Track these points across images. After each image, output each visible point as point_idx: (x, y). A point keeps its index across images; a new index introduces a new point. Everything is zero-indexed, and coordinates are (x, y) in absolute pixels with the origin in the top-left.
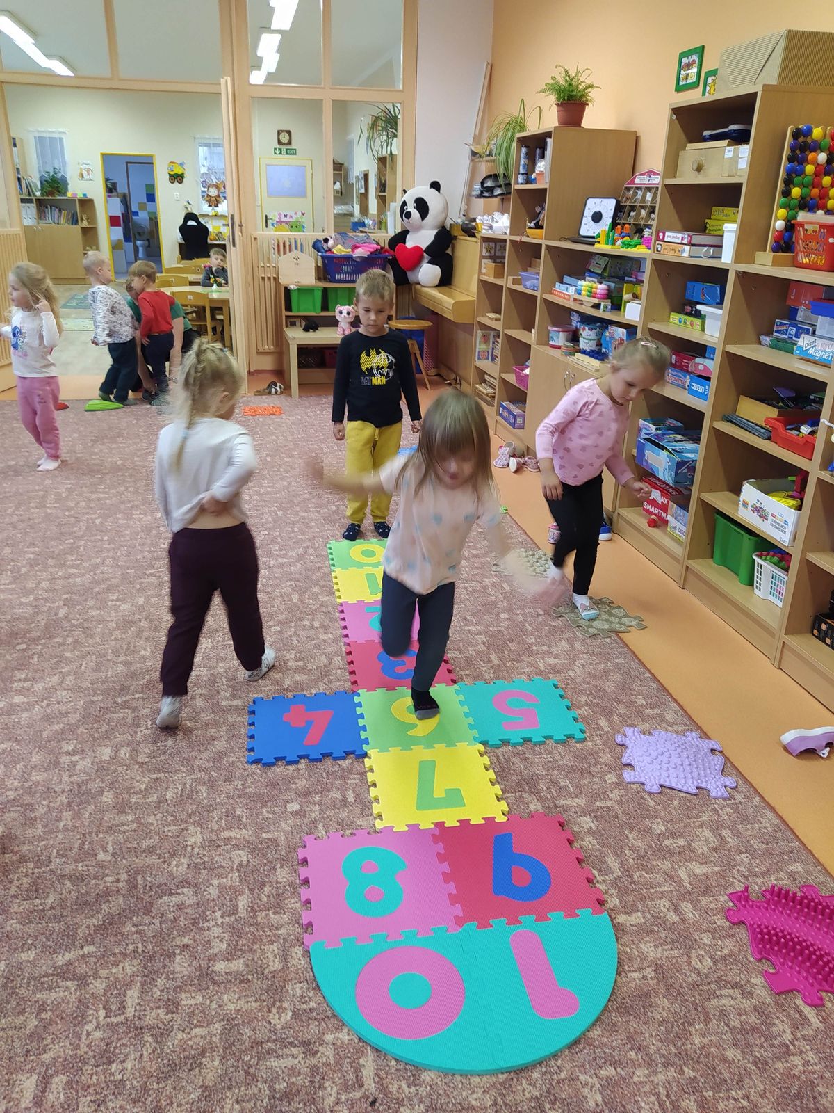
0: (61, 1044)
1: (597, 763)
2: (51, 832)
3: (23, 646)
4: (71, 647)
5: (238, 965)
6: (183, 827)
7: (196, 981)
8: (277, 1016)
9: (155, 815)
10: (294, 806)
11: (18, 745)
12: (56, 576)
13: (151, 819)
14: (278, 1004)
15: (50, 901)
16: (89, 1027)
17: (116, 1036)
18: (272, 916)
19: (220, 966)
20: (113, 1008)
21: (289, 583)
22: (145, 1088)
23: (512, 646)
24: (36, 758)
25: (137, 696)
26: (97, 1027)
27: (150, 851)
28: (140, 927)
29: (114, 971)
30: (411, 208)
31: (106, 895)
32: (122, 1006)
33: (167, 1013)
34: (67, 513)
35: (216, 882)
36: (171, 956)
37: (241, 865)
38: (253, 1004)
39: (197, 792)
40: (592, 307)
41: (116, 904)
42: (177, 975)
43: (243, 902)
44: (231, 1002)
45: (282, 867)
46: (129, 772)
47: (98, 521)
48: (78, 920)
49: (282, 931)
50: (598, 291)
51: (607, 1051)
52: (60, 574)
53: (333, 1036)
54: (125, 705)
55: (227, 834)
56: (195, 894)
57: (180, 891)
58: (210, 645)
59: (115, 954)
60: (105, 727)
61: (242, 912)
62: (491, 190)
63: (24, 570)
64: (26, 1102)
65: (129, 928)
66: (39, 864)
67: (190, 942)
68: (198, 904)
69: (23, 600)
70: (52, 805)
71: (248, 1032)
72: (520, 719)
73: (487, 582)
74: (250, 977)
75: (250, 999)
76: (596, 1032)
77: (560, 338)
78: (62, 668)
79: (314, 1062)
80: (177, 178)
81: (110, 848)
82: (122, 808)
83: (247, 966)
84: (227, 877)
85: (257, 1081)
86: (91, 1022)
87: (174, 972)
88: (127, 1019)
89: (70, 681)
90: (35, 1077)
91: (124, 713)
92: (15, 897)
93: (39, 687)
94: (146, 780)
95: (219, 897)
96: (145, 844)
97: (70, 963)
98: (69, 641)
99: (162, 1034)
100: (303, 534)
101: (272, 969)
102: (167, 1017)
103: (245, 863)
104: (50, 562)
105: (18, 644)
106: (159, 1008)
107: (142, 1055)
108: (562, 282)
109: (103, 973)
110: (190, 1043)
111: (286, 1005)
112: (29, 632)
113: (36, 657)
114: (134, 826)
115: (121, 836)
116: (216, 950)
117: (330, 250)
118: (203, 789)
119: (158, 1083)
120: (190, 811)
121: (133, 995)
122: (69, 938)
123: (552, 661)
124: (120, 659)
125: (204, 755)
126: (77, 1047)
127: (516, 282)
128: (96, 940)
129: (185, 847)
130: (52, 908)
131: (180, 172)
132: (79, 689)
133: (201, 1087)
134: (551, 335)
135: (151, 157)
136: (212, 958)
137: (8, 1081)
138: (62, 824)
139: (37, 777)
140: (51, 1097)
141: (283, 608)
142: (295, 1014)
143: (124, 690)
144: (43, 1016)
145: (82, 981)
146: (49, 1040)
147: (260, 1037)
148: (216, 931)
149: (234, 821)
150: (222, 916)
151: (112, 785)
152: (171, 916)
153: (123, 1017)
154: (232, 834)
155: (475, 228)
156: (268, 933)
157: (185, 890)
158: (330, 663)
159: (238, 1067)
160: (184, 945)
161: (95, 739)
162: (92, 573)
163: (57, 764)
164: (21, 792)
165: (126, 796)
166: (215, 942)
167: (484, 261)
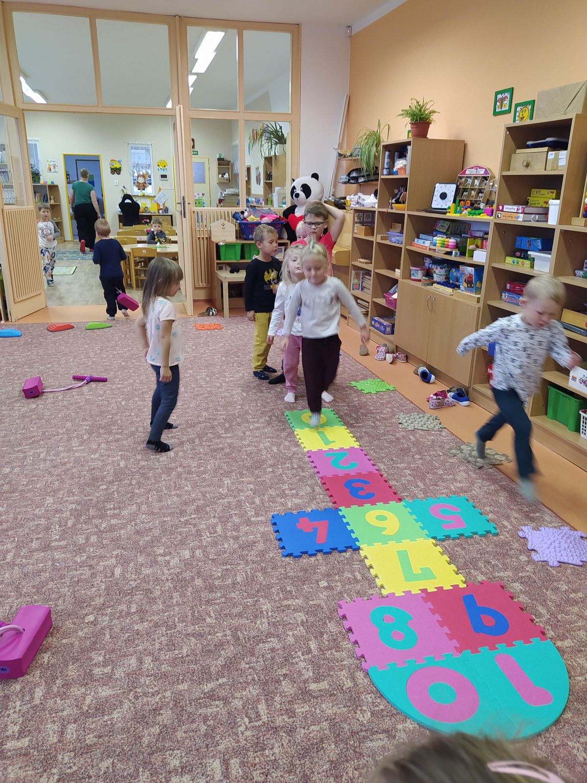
0: (227, 740)
1: (511, 549)
2: (169, 606)
3: (105, 487)
4: (137, 486)
5: (324, 685)
6: (255, 599)
7: (301, 697)
8: (361, 716)
9: (235, 592)
10: (324, 584)
11: (125, 551)
12: (109, 440)
13: (233, 595)
14: (360, 708)
15: (185, 651)
16: (242, 728)
17: (261, 734)
18: (336, 653)
19: (313, 686)
20: (253, 716)
21: (267, 440)
22: (292, 764)
23: (430, 476)
24: (141, 559)
25: (193, 516)
26: (247, 728)
27: (240, 615)
28: (252, 665)
29: (244, 693)
30: (299, 190)
31: (220, 645)
32: (258, 716)
33: (289, 718)
34: (100, 398)
35: (291, 633)
36: (278, 681)
37: (302, 622)
38: (343, 709)
39: (256, 577)
40: (445, 254)
41: (230, 651)
42: (287, 694)
43: (313, 645)
44: (328, 708)
45: (330, 622)
46: (206, 565)
47: (123, 403)
48: (208, 662)
49: (345, 662)
50: (450, 244)
51: (580, 726)
52: (111, 438)
53: (402, 726)
54: (187, 523)
55: (286, 602)
56: (279, 641)
57: (269, 640)
58: (229, 482)
59: (241, 683)
60: (179, 537)
61: (315, 652)
62: (356, 179)
63: (85, 437)
64: (218, 776)
65: (243, 665)
66: (169, 628)
67: (288, 672)
68: (284, 648)
69: (93, 456)
70: (163, 589)
71: (346, 727)
72: (452, 522)
73: (398, 435)
74: (335, 692)
75: (340, 706)
76: (568, 715)
77: (419, 275)
78: (136, 500)
79: (395, 742)
80: (116, 171)
81: (212, 615)
82: (211, 589)
83: (330, 685)
84: (296, 630)
85: (363, 756)
86: (241, 725)
87: (284, 692)
88: (264, 723)
89: (144, 508)
90: (218, 761)
91: (189, 527)
92: (160, 649)
93: (125, 513)
94: (220, 570)
95: (296, 643)
96: (235, 611)
97: (212, 690)
98: (134, 482)
99: (291, 731)
100: (265, 408)
101: (347, 686)
102: (290, 720)
103: (305, 621)
104: (101, 431)
105: (100, 485)
106: (282, 715)
107: (282, 744)
108: (418, 238)
109: (237, 695)
110: (311, 735)
111: (365, 708)
112: (105, 477)
113: (115, 493)
114: (223, 600)
115: (217, 607)
116: (307, 677)
117: (245, 219)
118: (260, 574)
119: (300, 760)
120: (256, 589)
121: (262, 707)
122: (206, 675)
123: (459, 485)
124: (173, 493)
125: (252, 553)
126: (238, 742)
127: (382, 238)
128: (226, 674)
129: (262, 612)
130: (188, 656)
131: (118, 167)
132: (153, 514)
133: (328, 762)
134: (412, 272)
135: (98, 156)
136: (306, 682)
137: (201, 764)
138: (175, 601)
139: (147, 571)
140: (233, 772)
141: (269, 456)
142: (373, 713)
143: (182, 513)
144: (208, 723)
145: (226, 701)
146: (218, 738)
147: (355, 729)
148: (302, 664)
149: (288, 595)
150: (303, 655)
151: (199, 574)
152: (269, 656)
153: (261, 722)
154: (289, 603)
155: (345, 203)
156: (337, 664)
157: (272, 639)
158: (314, 491)
159: (348, 748)
160: (284, 674)
161: (176, 546)
162: (132, 437)
163: (156, 562)
164: (139, 581)
165: (211, 581)
166: (304, 671)
167: (356, 225)
